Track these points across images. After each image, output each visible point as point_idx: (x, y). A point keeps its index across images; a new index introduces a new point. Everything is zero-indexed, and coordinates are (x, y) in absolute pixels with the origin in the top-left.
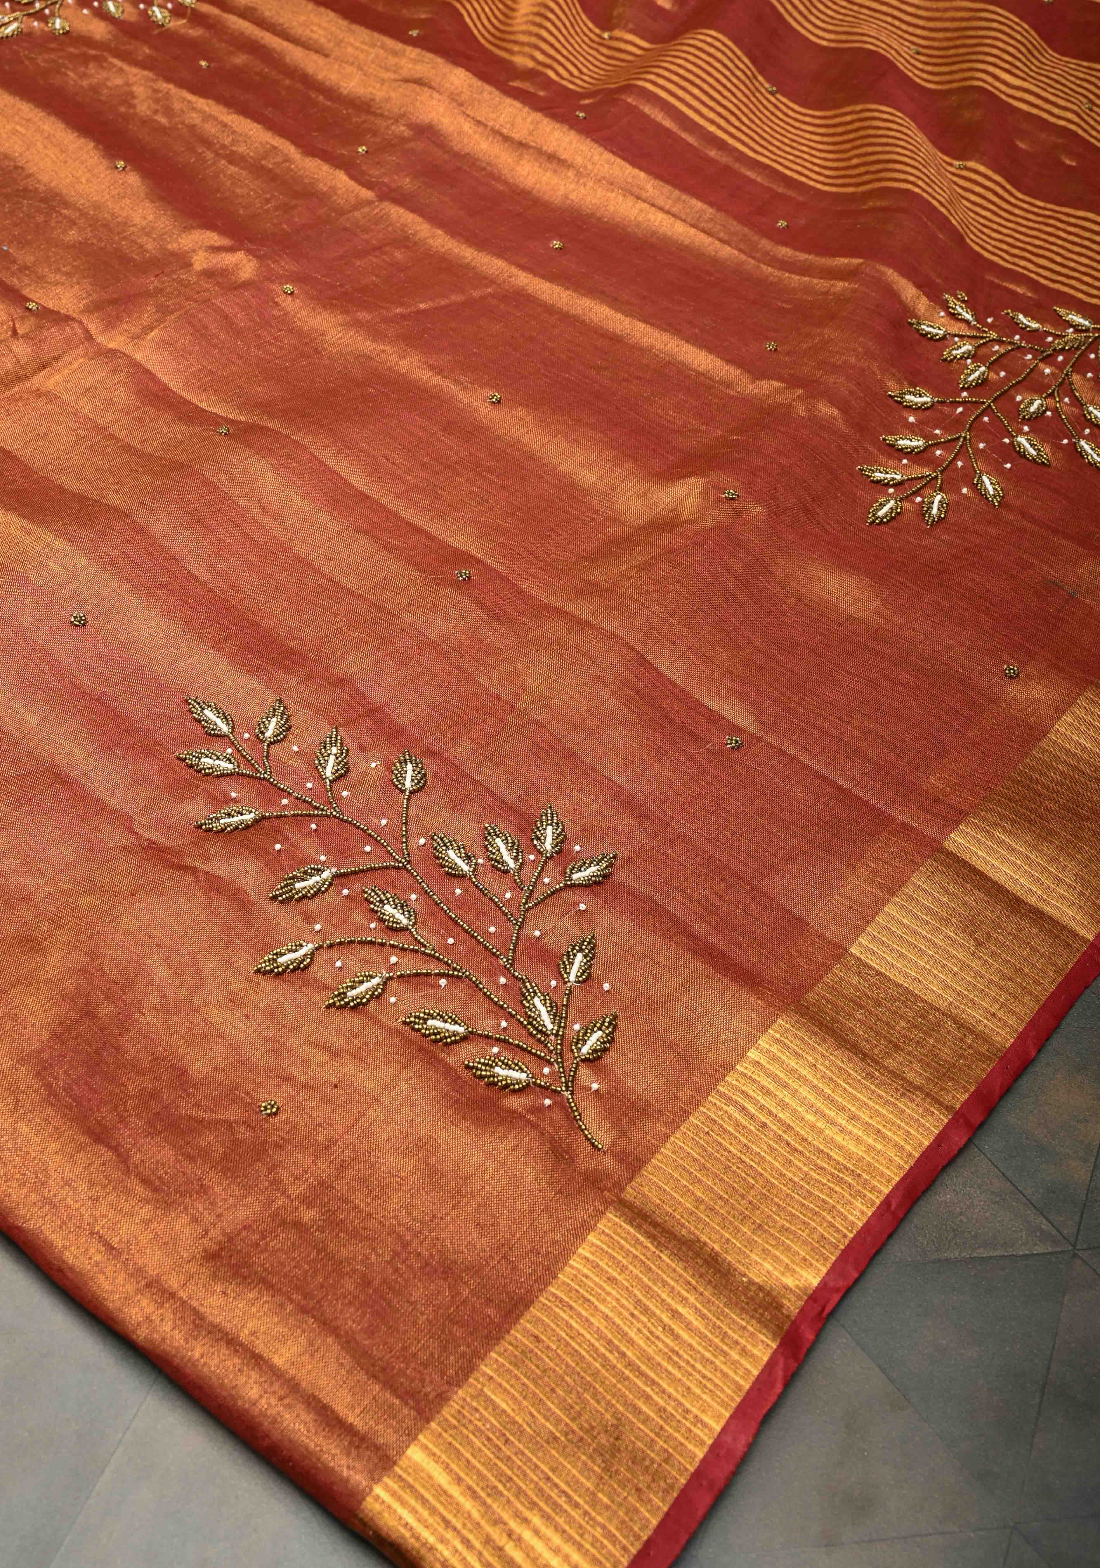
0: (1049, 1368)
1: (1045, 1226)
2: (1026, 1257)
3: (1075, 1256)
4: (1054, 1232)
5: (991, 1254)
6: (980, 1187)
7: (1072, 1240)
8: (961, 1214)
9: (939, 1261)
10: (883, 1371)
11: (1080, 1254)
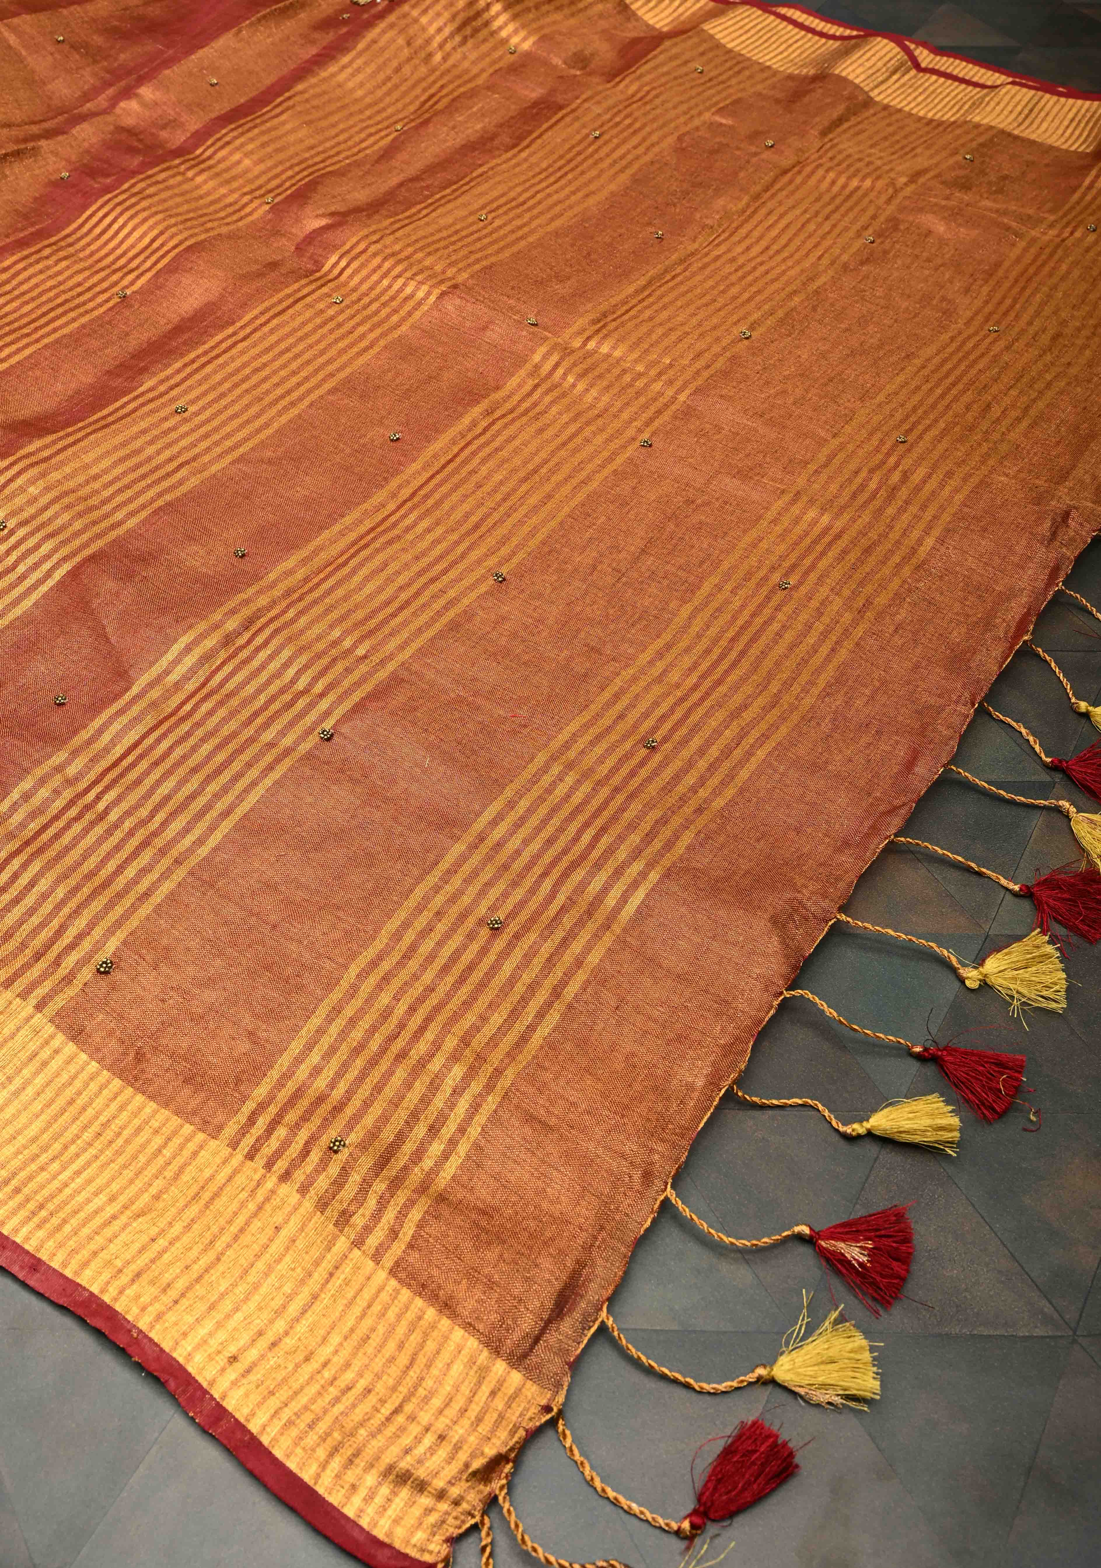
0: (1036, 1452)
1: (1048, 1309)
2: (1025, 1338)
3: (1074, 1341)
4: (1056, 1316)
5: (991, 1333)
6: (987, 1265)
7: (1073, 1325)
8: (966, 1290)
9: (940, 1335)
10: (873, 1439)
11: (1080, 1340)
